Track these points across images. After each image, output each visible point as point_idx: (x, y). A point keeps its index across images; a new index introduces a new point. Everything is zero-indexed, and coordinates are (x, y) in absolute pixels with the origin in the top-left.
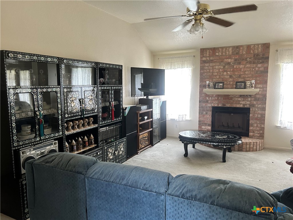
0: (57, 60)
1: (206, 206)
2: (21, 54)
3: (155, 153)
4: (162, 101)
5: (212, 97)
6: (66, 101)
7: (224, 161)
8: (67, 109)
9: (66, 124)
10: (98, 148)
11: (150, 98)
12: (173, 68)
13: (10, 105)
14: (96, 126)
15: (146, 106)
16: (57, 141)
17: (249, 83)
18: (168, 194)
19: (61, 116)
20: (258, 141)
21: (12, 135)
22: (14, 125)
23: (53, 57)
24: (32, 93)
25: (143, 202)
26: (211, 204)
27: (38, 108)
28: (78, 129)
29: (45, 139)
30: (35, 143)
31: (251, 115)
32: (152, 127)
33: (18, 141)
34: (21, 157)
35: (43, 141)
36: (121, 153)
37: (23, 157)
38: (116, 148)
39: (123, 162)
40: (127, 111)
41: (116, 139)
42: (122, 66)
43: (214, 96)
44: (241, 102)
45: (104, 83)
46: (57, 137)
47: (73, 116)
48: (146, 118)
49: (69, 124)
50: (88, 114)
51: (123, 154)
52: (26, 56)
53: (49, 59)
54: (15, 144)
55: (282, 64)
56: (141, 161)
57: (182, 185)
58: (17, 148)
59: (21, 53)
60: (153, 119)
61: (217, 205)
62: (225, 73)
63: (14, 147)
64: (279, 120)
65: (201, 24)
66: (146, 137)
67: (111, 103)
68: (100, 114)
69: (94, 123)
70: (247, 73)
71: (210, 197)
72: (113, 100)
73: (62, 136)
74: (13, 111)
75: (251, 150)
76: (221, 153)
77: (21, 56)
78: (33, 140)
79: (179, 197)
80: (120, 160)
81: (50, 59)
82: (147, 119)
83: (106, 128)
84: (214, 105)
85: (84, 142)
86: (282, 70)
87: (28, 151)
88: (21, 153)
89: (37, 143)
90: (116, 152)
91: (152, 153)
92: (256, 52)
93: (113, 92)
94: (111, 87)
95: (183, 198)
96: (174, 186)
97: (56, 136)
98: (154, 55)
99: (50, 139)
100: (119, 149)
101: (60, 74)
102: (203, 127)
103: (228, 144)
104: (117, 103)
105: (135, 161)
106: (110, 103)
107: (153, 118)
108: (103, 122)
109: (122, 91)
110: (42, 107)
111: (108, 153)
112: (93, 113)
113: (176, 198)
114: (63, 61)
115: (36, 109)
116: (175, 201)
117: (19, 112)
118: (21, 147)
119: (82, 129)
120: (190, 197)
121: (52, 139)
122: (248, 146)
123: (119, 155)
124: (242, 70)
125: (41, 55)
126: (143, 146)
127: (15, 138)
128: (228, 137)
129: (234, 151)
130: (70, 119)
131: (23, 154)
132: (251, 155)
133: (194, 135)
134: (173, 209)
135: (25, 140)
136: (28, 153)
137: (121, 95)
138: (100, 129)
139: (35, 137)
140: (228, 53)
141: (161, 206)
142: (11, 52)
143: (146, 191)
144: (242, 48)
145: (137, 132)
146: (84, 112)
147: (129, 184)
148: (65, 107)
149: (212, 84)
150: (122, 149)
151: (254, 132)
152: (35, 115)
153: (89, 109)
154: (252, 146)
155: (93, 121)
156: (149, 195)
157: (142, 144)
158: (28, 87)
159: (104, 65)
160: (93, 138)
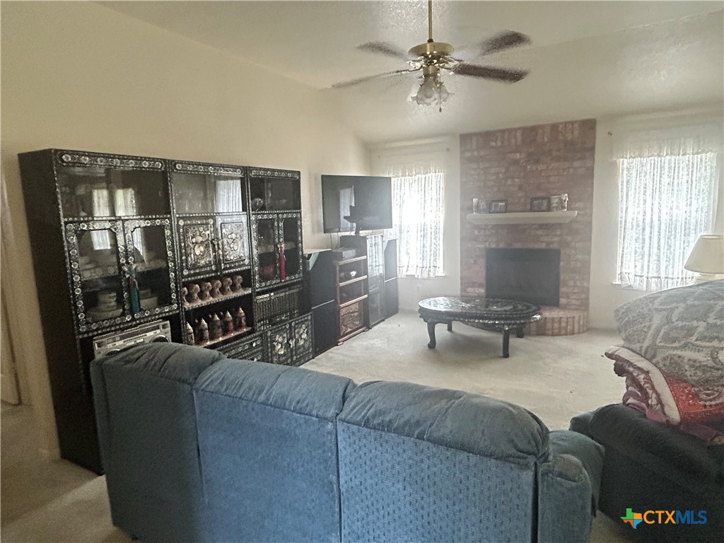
0: (162, 165)
1: (410, 442)
2: (87, 156)
3: (372, 342)
4: (386, 240)
5: (485, 229)
6: (183, 245)
7: (506, 355)
8: (187, 259)
9: (185, 289)
10: (254, 333)
11: (361, 235)
12: (407, 174)
13: (69, 254)
14: (249, 291)
15: (354, 251)
16: (168, 322)
17: (556, 200)
18: (341, 420)
19: (175, 272)
20: (576, 314)
21: (76, 312)
22: (78, 291)
23: (154, 160)
24: (113, 230)
25: (296, 435)
26: (418, 438)
27: (127, 257)
28: (211, 299)
29: (143, 318)
30: (122, 326)
31: (562, 264)
32: (366, 292)
33: (87, 323)
34: (96, 353)
35: (138, 322)
36: (302, 343)
37: (99, 353)
38: (291, 333)
39: (308, 361)
40: (312, 262)
41: (291, 317)
42: (299, 172)
43: (489, 227)
44: (542, 239)
45: (263, 208)
46: (167, 314)
47: (199, 272)
48: (354, 273)
49: (192, 288)
50: (231, 268)
51: (306, 346)
52: (98, 160)
53: (145, 164)
54: (83, 328)
55: (621, 160)
56: (342, 358)
57: (368, 402)
58: (86, 336)
59: (87, 154)
60: (370, 277)
61: (428, 440)
62: (509, 182)
63: (80, 333)
64: (618, 272)
65: (437, 83)
66: (355, 312)
67: (279, 246)
68: (256, 269)
69: (244, 286)
70: (552, 179)
71: (418, 423)
72: (281, 240)
73: (178, 312)
74: (75, 266)
75: (563, 332)
76: (499, 338)
77: (87, 158)
78: (118, 320)
79: (360, 426)
80: (300, 357)
81: (147, 163)
82: (356, 276)
83: (270, 296)
84: (489, 244)
85: (226, 323)
86: (621, 172)
87: (111, 341)
88: (96, 345)
89: (126, 325)
90: (290, 342)
91: (365, 343)
92: (569, 137)
93: (281, 224)
94: (278, 214)
95: (367, 427)
96: (353, 404)
97: (165, 313)
98: (370, 150)
99: (153, 318)
100: (297, 336)
101: (170, 192)
102: (469, 290)
103: (513, 322)
104: (291, 245)
105: (331, 358)
106: (276, 246)
107: (369, 274)
108: (263, 284)
109: (301, 221)
110: (133, 256)
111: (275, 344)
112: (240, 266)
113: (355, 428)
114: (175, 166)
115: (123, 261)
116: (353, 433)
117: (89, 266)
118: (95, 333)
119: (221, 298)
120: (379, 424)
121: (157, 317)
122: (556, 325)
123: (297, 348)
124: (543, 174)
125: (129, 156)
126: (349, 330)
127: (81, 316)
128: (514, 307)
129: (529, 334)
130: (193, 278)
131: (99, 346)
132: (562, 342)
133: (447, 305)
134: (350, 450)
135: (103, 321)
136: (110, 346)
137: (299, 230)
138: (258, 297)
139: (123, 314)
140: (513, 141)
141: (328, 444)
142: (68, 152)
143: (301, 413)
144: (540, 131)
145: (336, 302)
146: (223, 264)
147: (270, 402)
148: (181, 257)
149: (483, 203)
150: (304, 336)
151: (568, 297)
152: (120, 272)
153: (232, 258)
154: (563, 325)
155: (241, 281)
156: (306, 422)
157: (346, 326)
158: (104, 218)
159: (262, 173)
160: (243, 314)
